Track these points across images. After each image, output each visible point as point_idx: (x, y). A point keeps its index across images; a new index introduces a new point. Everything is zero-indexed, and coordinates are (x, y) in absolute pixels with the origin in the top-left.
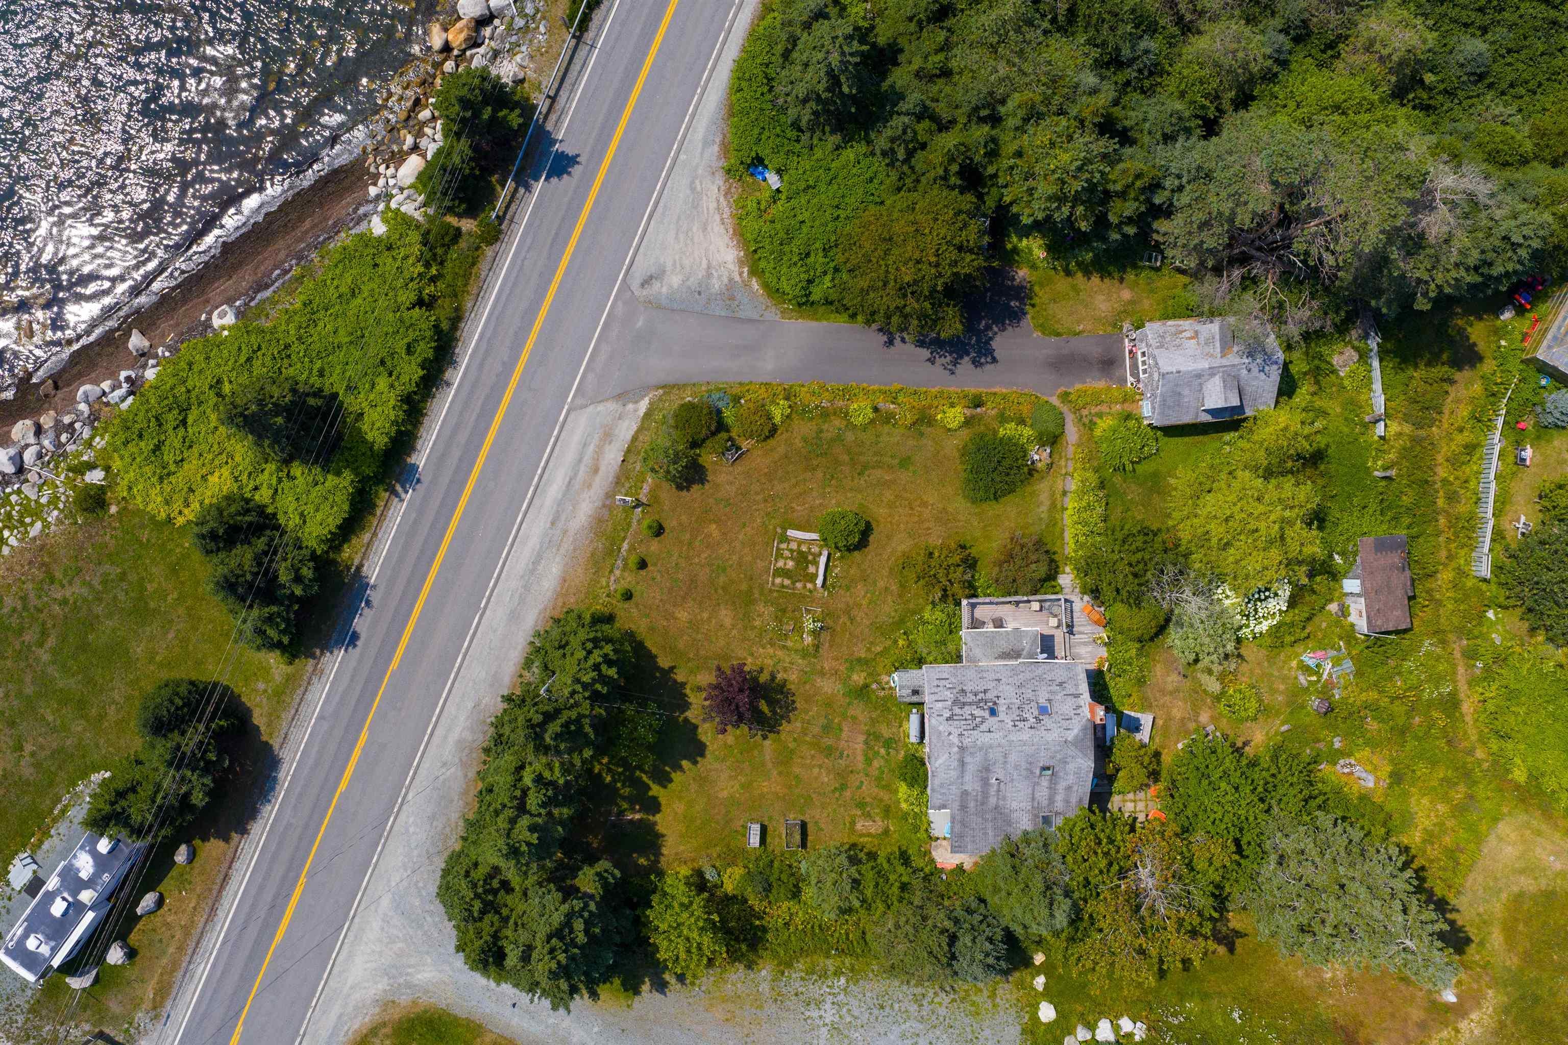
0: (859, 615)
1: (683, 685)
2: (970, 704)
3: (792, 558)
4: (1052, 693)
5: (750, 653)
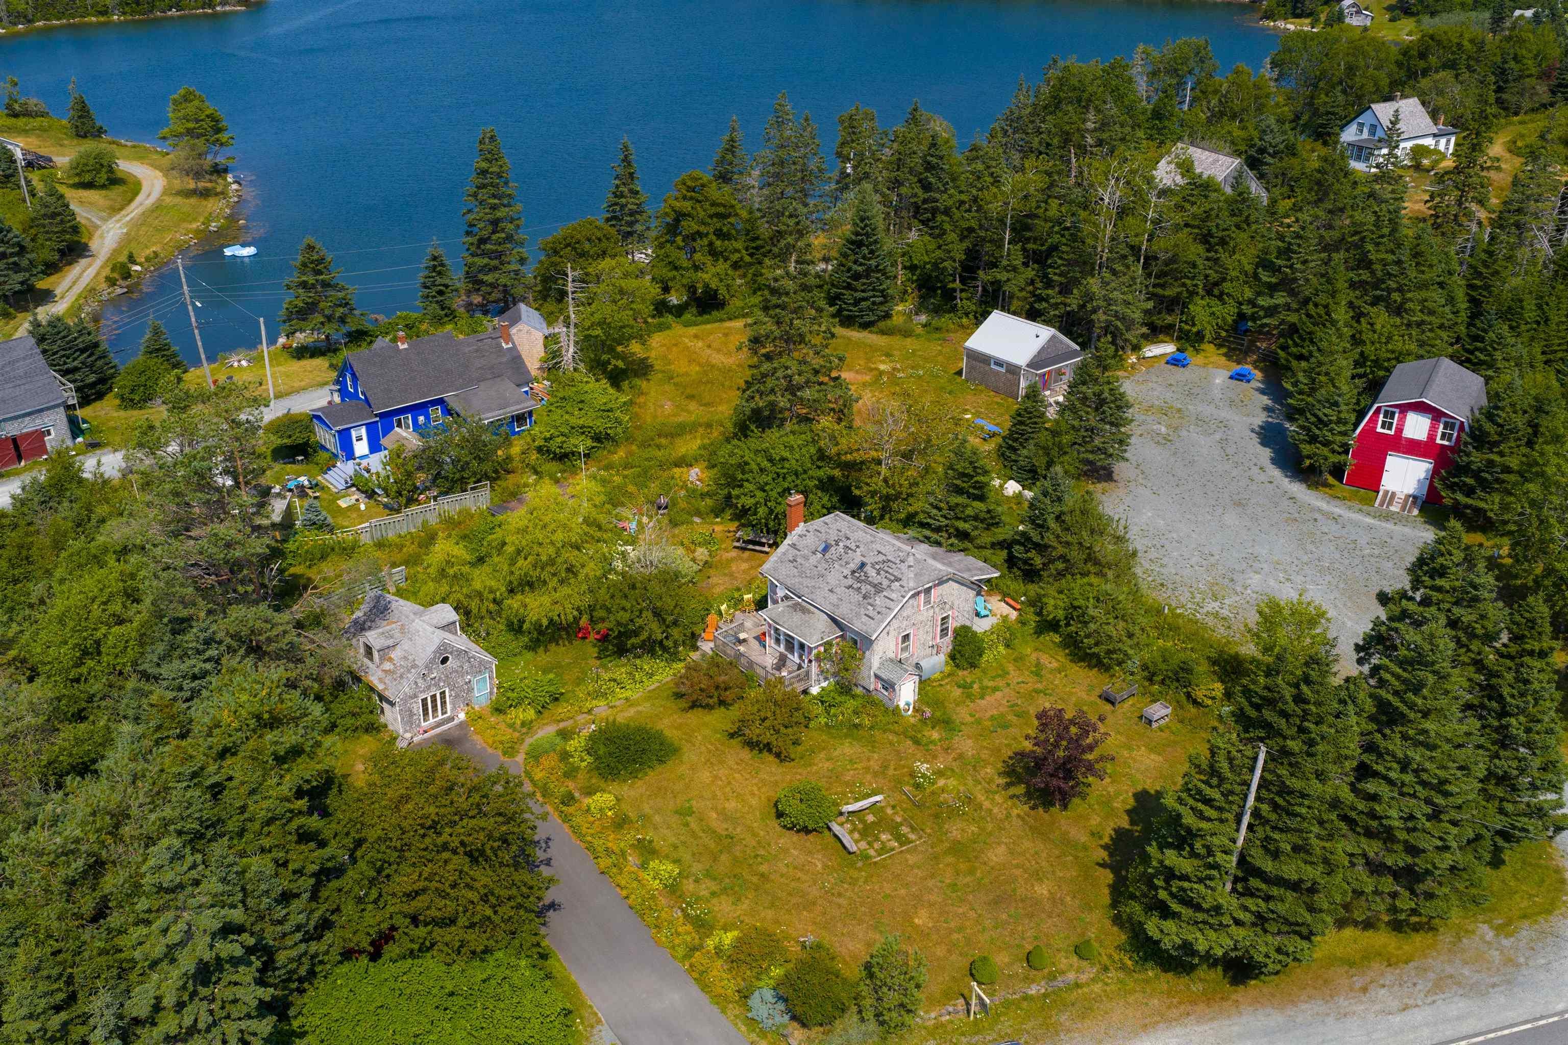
0: (875, 765)
1: (1106, 847)
2: (870, 583)
3: (877, 839)
4: (806, 558)
5: (1008, 816)
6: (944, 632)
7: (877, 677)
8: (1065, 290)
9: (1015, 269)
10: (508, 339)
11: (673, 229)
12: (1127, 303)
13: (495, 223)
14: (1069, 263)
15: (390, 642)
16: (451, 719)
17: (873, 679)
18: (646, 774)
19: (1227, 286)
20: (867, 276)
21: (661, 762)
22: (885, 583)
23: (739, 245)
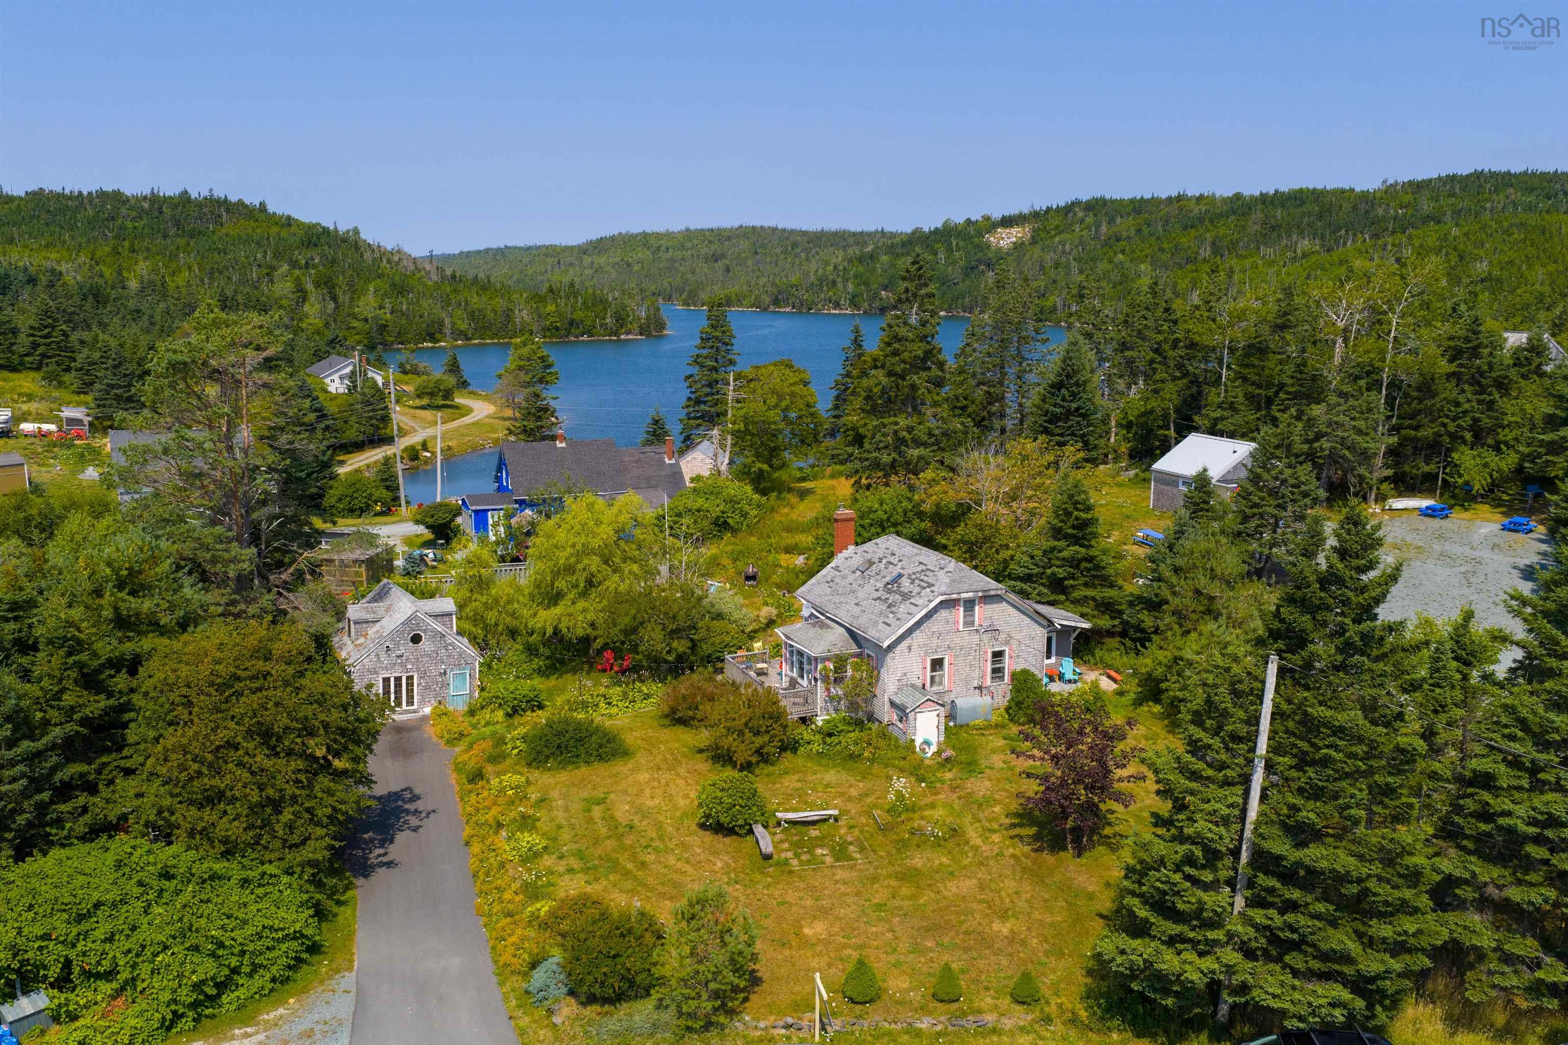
2: (900, 593)
4: (844, 577)
5: (1000, 854)
6: (997, 672)
7: (892, 704)
10: (677, 459)
12: (1360, 432)
15: (370, 617)
16: (415, 712)
17: (887, 706)
18: (578, 768)
20: (1067, 420)
21: (600, 758)
22: (916, 590)
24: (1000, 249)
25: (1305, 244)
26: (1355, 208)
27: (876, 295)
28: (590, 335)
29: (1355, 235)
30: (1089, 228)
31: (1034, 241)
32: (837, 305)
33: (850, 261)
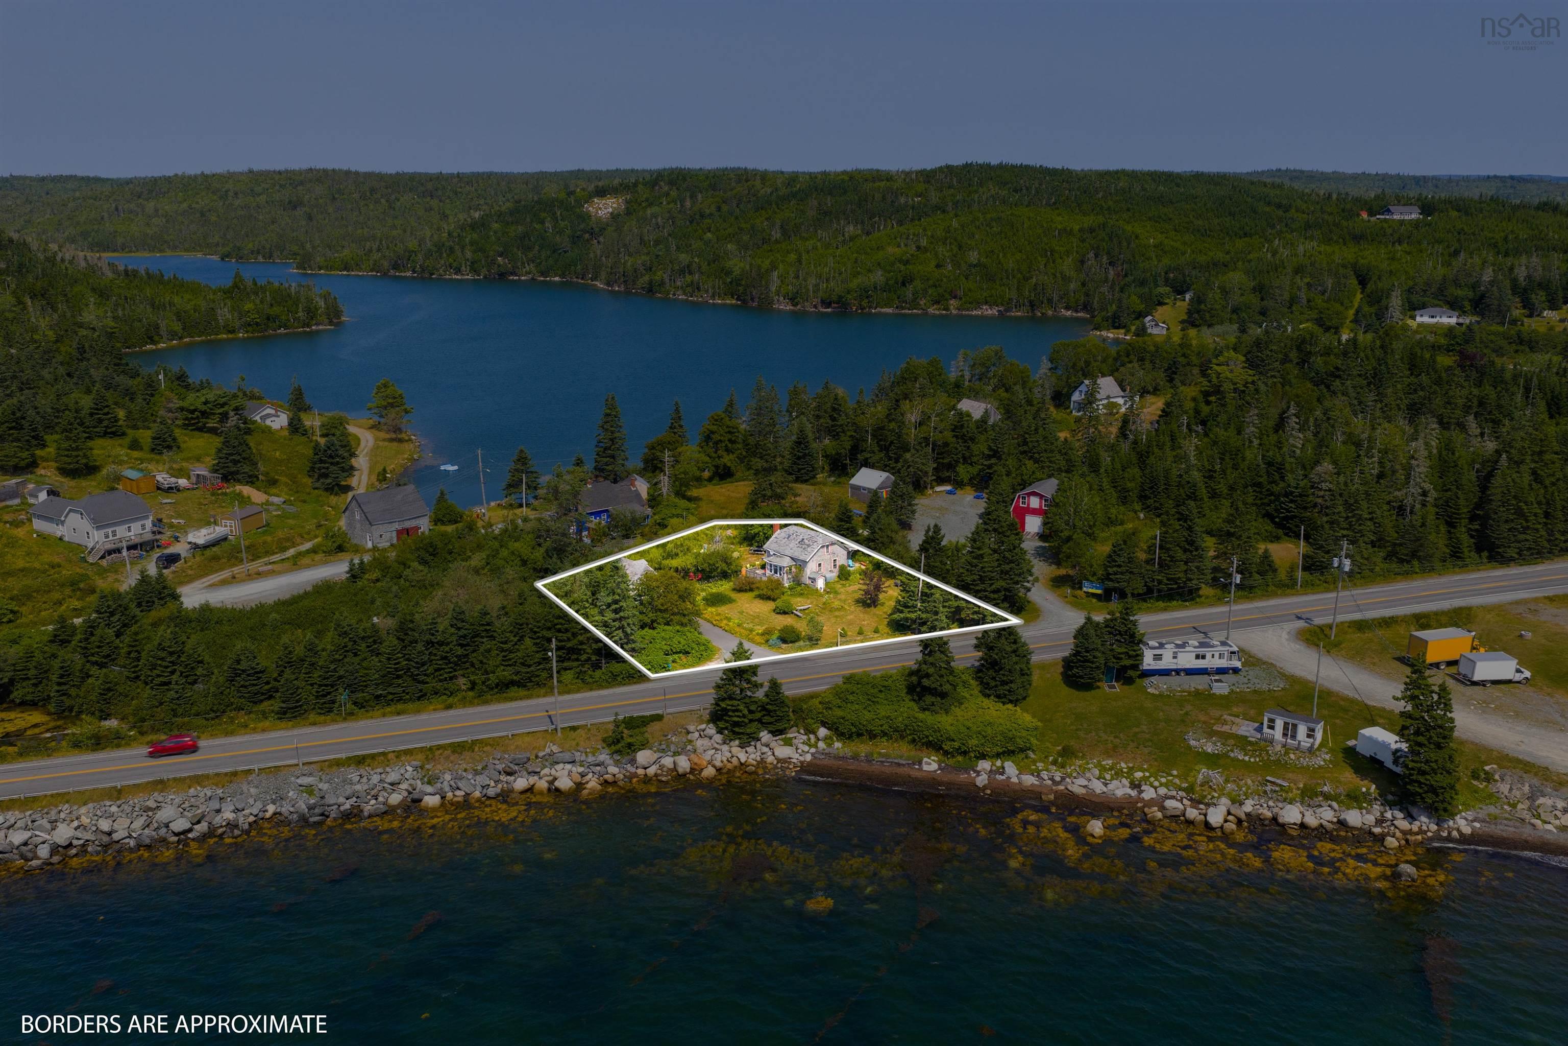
6: (835, 566)
7: (809, 578)
8: (897, 461)
9: (874, 452)
10: (634, 486)
11: (708, 438)
13: (612, 440)
14: (898, 448)
19: (975, 459)
20: (805, 459)
23: (740, 446)
24: (599, 219)
25: (851, 229)
26: (884, 198)
27: (493, 262)
28: (286, 327)
29: (885, 220)
30: (674, 202)
31: (628, 213)
32: (458, 271)
33: (462, 228)
